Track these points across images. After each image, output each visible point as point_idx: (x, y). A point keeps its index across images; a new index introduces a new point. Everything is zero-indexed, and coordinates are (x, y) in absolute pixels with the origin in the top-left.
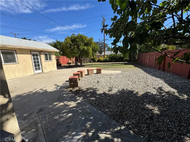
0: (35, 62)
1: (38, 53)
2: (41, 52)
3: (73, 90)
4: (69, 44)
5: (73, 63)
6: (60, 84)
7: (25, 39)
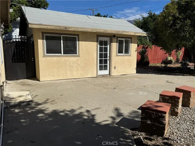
0: (101, 56)
1: (107, 39)
2: (113, 37)
3: (145, 142)
4: (170, 18)
5: (177, 61)
6: (126, 112)
7: (98, 15)
